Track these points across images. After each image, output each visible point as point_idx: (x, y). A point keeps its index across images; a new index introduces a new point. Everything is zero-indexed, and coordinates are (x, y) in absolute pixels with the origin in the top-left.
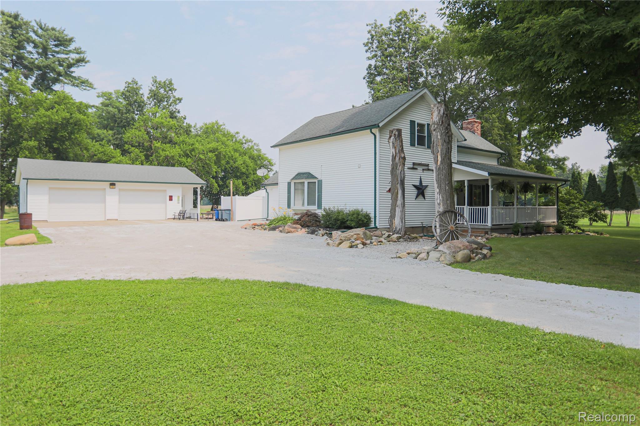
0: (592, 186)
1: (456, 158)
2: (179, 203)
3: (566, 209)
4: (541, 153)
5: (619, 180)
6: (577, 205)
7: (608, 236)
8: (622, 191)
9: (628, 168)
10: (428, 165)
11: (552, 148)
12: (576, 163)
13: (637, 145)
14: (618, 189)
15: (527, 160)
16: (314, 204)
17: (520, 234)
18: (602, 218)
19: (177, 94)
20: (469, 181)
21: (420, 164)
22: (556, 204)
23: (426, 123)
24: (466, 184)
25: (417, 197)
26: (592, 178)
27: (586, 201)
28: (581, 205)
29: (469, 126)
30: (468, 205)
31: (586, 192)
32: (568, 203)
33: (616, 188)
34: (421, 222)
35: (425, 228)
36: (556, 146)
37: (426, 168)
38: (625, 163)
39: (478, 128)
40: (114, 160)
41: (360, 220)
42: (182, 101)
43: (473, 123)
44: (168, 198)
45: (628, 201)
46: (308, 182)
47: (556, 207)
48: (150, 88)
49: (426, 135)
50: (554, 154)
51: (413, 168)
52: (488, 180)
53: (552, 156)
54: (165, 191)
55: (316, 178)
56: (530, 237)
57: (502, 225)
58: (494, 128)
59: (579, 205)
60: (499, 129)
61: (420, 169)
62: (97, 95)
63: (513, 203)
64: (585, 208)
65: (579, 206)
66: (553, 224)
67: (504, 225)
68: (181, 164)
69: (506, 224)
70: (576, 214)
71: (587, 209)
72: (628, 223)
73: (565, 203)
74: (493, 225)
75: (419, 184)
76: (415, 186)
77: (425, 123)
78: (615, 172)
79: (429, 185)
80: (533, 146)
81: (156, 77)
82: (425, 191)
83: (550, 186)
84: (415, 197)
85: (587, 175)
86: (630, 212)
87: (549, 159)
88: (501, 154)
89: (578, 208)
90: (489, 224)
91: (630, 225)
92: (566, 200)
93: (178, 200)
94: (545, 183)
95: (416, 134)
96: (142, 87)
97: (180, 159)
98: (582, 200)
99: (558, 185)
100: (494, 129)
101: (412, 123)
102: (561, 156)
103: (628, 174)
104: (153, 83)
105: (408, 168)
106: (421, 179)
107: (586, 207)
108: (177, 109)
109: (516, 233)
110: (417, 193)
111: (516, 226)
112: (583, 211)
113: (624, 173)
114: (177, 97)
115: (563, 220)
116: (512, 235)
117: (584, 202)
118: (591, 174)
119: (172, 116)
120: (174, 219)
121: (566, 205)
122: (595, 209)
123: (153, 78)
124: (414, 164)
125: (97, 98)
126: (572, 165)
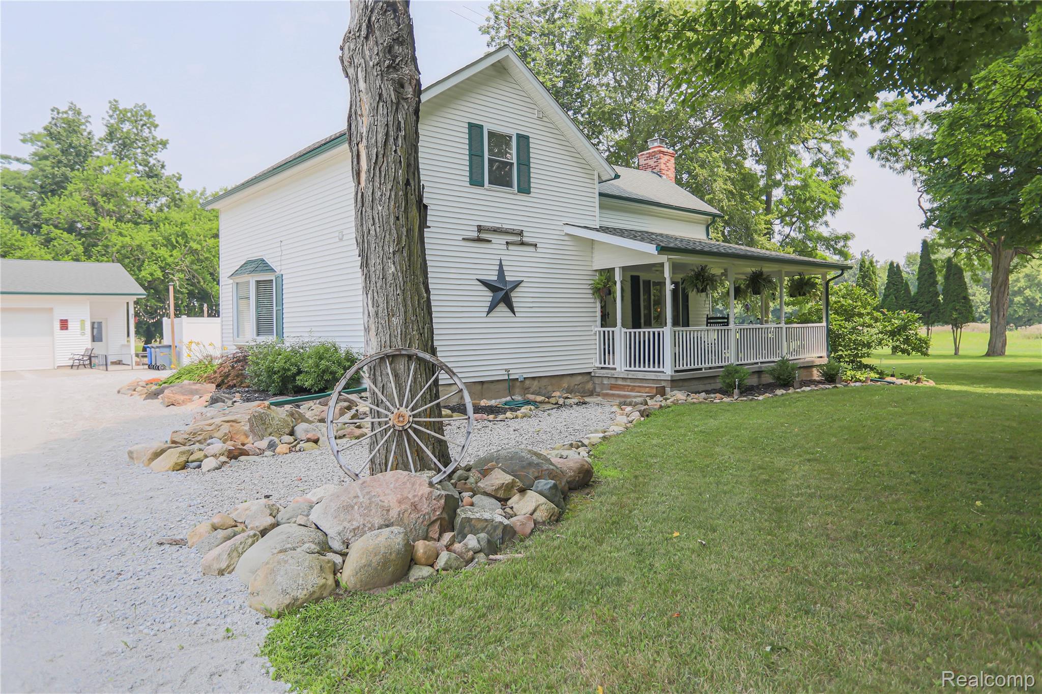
0: (894, 284)
1: (597, 218)
2: (83, 334)
3: (846, 328)
4: (807, 228)
5: (940, 271)
6: (867, 319)
7: (932, 383)
8: (946, 292)
9: (955, 251)
10: (520, 233)
11: (825, 218)
12: (868, 251)
13: (981, 196)
14: (940, 288)
15: (783, 240)
16: (271, 332)
17: (736, 391)
18: (921, 347)
19: (159, 134)
20: (624, 269)
21: (496, 231)
22: (824, 319)
23: (513, 132)
24: (618, 277)
25: (491, 309)
26: (894, 271)
27: (885, 311)
28: (876, 320)
29: (651, 162)
30: (623, 325)
31: (884, 295)
32: (848, 315)
33: (935, 287)
34: (506, 370)
35: (518, 384)
36: (833, 214)
37: (517, 239)
38: (951, 243)
39: (668, 164)
40: (18, 253)
41: (324, 372)
42: (168, 146)
43: (658, 156)
44: (57, 325)
45: (956, 310)
46: (258, 282)
47: (824, 324)
48: (105, 122)
49: (514, 161)
50: (829, 229)
51: (479, 240)
52: (662, 265)
53: (824, 231)
54: (51, 309)
55: (272, 270)
56: (761, 398)
57: (701, 369)
58: (715, 178)
59: (871, 319)
60: (726, 180)
61: (499, 241)
62: (22, 137)
63: (728, 318)
64: (885, 326)
65: (872, 322)
66: (819, 362)
67: (706, 369)
68: (157, 260)
69: (710, 368)
70: (865, 339)
71: (889, 328)
72: (957, 349)
73: (843, 315)
74: (676, 371)
75: (495, 278)
76: (484, 283)
77: (511, 131)
78: (933, 257)
79: (525, 280)
80: (793, 216)
81: (116, 101)
82: (513, 294)
83: (809, 279)
84: (487, 309)
85: (885, 269)
86: (959, 330)
87: (820, 238)
88: (714, 216)
89: (870, 326)
90: (668, 370)
91: (961, 352)
92: (845, 310)
93: (83, 328)
94: (800, 275)
95: (486, 156)
96: (90, 120)
97: (155, 252)
98: (876, 309)
99: (829, 277)
100: (715, 181)
101: (475, 130)
102: (841, 232)
103: (955, 260)
104: (111, 113)
105: (464, 239)
106: (501, 266)
107: (887, 324)
108: (159, 161)
109: (726, 391)
110: (490, 299)
111: (731, 371)
112: (881, 333)
113: (949, 260)
114: (158, 139)
115: (840, 353)
116: (718, 395)
117: (883, 313)
118: (892, 264)
119: (151, 174)
120: (72, 366)
121: (846, 320)
122: (904, 328)
123: (110, 102)
124: (480, 229)
125: (22, 144)
126: (861, 254)
